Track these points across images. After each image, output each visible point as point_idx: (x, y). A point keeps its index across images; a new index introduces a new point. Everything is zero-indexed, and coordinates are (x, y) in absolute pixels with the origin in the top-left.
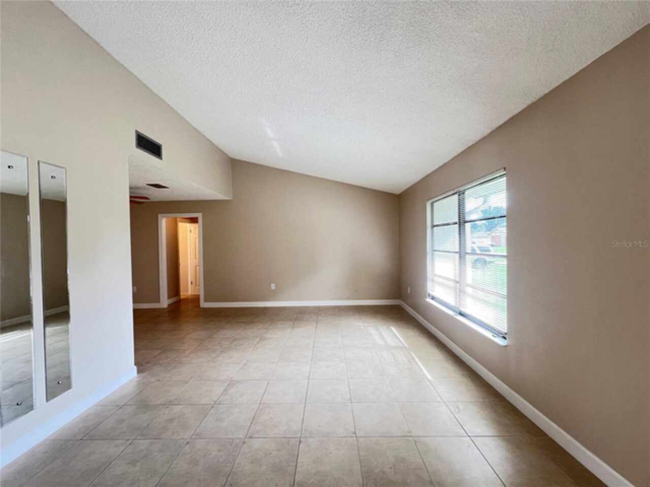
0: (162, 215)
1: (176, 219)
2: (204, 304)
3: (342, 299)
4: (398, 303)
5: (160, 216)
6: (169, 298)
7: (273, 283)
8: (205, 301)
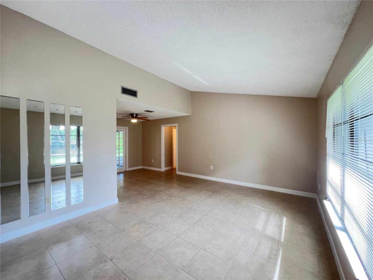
0: (163, 125)
1: (171, 127)
2: (178, 173)
3: (258, 183)
4: (314, 197)
5: (162, 126)
6: (165, 167)
7: (212, 165)
8: (179, 171)
